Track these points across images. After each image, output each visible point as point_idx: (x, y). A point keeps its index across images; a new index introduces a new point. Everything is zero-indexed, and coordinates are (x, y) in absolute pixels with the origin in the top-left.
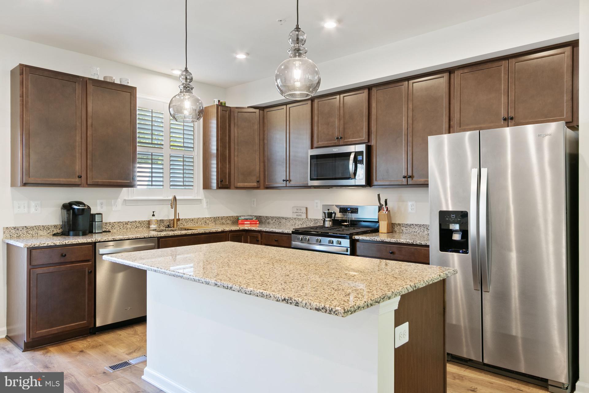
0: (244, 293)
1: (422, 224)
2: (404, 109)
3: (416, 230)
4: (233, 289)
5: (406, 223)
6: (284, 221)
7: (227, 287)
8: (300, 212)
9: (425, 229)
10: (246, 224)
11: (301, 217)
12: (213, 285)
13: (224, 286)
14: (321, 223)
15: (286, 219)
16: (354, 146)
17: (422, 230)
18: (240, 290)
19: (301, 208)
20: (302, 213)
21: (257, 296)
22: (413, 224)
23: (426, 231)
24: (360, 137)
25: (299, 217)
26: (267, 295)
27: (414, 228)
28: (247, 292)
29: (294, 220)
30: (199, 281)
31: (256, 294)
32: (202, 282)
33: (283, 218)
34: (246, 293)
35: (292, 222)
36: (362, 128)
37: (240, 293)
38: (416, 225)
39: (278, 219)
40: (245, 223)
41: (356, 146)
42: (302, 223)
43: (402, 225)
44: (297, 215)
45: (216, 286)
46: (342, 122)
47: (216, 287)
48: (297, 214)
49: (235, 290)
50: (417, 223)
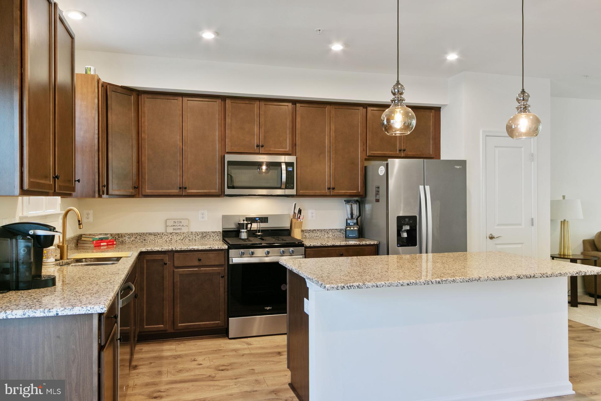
0: (546, 277)
1: (323, 228)
2: (327, 129)
3: (318, 235)
4: (536, 276)
5: (309, 229)
6: (152, 237)
7: (530, 277)
8: (179, 225)
9: (326, 233)
10: (102, 246)
11: (181, 231)
12: (516, 278)
13: (527, 277)
14: (211, 236)
15: (155, 235)
16: (284, 157)
17: (323, 234)
18: (543, 276)
19: (181, 220)
20: (183, 226)
21: (557, 276)
22: (315, 230)
23: (327, 234)
24: (283, 148)
25: (177, 231)
26: (564, 274)
27: (316, 233)
28: (549, 276)
29: (170, 236)
30: (500, 278)
31: (556, 276)
32: (504, 279)
33: (150, 234)
34: (547, 277)
35: (166, 238)
36: (286, 140)
37: (542, 278)
38: (318, 230)
39: (140, 236)
40: (102, 244)
41: (286, 156)
42: (182, 238)
43: (305, 231)
44: (174, 229)
45: (519, 278)
46: (262, 130)
47: (519, 280)
48: (174, 227)
49: (538, 277)
50: (318, 229)
